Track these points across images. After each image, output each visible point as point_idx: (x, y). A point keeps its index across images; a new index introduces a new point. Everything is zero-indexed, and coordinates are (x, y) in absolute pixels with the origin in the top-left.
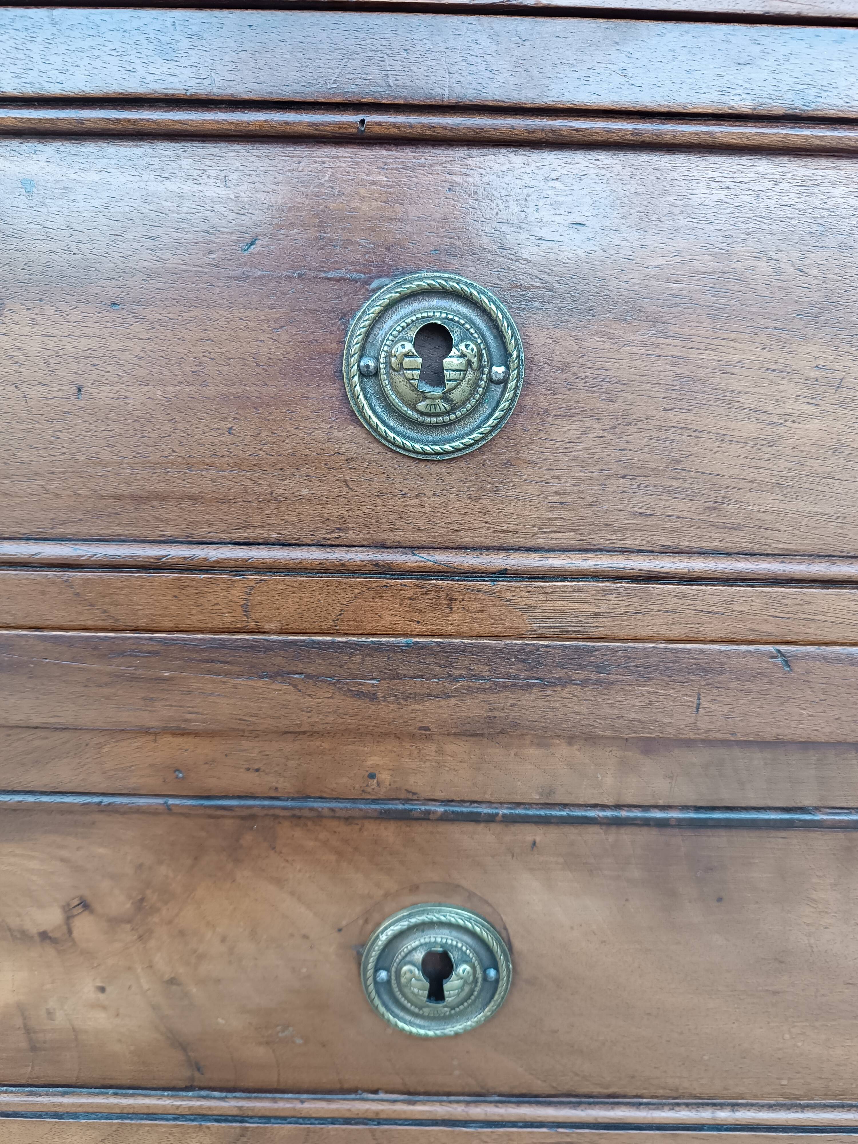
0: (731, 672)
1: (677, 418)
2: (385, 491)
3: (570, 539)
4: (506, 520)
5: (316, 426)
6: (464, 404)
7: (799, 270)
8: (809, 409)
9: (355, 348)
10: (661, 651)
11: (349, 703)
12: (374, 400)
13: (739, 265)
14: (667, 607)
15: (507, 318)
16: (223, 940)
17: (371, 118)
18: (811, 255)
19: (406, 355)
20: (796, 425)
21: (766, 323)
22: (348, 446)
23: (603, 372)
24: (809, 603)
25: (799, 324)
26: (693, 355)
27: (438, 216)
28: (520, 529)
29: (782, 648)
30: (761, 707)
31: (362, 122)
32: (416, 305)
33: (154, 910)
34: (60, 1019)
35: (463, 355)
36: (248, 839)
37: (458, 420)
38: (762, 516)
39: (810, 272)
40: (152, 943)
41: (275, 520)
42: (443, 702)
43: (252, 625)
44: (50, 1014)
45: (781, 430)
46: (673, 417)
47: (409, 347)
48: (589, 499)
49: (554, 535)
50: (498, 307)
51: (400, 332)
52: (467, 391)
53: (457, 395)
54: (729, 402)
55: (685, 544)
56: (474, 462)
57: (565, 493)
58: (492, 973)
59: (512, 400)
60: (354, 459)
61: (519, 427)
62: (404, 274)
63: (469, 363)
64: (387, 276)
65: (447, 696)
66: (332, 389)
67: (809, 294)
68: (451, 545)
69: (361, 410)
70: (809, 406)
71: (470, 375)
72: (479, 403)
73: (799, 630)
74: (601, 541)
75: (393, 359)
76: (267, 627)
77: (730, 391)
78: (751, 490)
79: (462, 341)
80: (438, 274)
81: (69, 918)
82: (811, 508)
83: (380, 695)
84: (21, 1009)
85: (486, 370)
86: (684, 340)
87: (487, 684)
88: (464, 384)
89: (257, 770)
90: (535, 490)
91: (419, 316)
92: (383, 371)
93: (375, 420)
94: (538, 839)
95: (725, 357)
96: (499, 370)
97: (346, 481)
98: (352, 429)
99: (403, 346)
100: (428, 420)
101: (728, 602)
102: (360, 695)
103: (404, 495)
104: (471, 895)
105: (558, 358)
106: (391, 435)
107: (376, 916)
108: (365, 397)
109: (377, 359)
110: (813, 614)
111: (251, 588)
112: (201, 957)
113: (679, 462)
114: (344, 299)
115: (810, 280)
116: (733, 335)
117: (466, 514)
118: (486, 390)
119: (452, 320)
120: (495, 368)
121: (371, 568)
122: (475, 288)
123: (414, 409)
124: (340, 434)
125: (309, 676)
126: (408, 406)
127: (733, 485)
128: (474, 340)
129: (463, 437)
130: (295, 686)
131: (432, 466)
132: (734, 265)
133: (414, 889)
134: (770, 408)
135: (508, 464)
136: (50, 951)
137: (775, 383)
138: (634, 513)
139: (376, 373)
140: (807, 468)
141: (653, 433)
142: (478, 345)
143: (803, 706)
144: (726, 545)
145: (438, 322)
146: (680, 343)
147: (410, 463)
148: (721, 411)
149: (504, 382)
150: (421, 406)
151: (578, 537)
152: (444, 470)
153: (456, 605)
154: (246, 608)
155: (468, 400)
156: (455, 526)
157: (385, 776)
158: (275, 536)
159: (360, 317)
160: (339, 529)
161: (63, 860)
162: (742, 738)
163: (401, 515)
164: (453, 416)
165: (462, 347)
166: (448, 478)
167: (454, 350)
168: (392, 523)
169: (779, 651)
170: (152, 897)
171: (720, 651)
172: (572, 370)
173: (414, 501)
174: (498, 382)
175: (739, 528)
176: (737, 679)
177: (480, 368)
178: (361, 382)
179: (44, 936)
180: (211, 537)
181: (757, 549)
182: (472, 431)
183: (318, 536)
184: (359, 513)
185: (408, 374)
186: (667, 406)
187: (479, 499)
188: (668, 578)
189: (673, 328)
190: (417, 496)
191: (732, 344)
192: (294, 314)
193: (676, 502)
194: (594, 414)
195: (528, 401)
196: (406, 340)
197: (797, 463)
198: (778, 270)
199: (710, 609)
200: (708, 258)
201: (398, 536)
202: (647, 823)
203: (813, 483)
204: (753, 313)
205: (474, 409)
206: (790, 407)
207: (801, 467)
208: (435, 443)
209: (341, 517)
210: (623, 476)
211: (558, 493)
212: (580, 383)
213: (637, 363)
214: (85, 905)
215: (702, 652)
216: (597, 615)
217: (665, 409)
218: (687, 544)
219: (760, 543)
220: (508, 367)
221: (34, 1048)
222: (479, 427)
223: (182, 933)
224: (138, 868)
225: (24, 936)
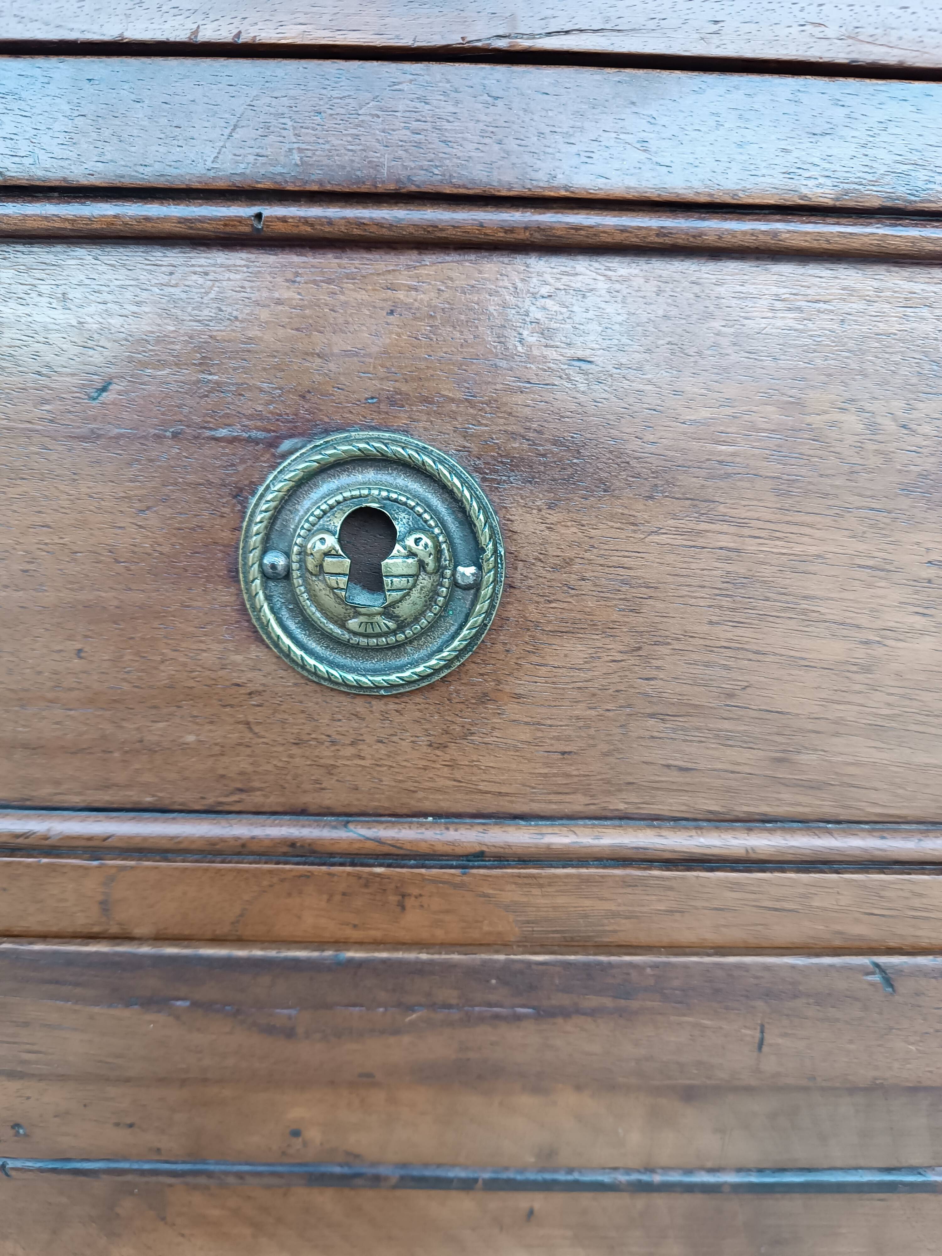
0: (808, 996)
1: (729, 635)
2: (306, 738)
3: (577, 803)
4: (485, 777)
5: (203, 646)
6: (416, 620)
7: (904, 427)
8: (919, 622)
9: (255, 540)
10: (708, 969)
11: (255, 1041)
12: (285, 614)
13: (817, 420)
14: (716, 904)
15: (478, 498)
17: (271, 211)
18: (920, 405)
19: (327, 554)
20: (901, 644)
21: (857, 501)
22: (250, 675)
23: (621, 571)
24: (921, 895)
25: (904, 503)
26: (751, 545)
27: (374, 349)
28: (504, 790)
29: (882, 960)
30: (851, 1042)
31: (259, 216)
32: (344, 479)
35: (412, 554)
36: (127, 1206)
37: (409, 641)
38: (852, 770)
39: (920, 429)
41: (147, 777)
42: (392, 1040)
43: (114, 929)
45: (879, 651)
46: (724, 633)
47: (331, 541)
48: (604, 747)
49: (552, 797)
50: (464, 482)
51: (319, 518)
52: (420, 603)
53: (405, 609)
54: (804, 612)
55: (743, 808)
56: (434, 697)
57: (568, 739)
59: (488, 613)
60: (259, 693)
61: (499, 647)
62: (327, 432)
63: (422, 565)
64: (301, 435)
65: (396, 1032)
66: (224, 596)
67: (919, 461)
68: (405, 811)
69: (266, 626)
70: (918, 618)
71: (425, 581)
72: (439, 618)
73: (905, 932)
74: (622, 806)
75: (310, 559)
76: (137, 931)
77: (805, 597)
78: (837, 734)
79: (410, 532)
80: (375, 434)
82: (921, 758)
83: (300, 1030)
85: (448, 572)
86: (740, 525)
87: (455, 1015)
88: (415, 593)
89: (131, 1126)
90: (525, 734)
91: (347, 494)
92: (295, 574)
93: (286, 641)
94: (537, 1206)
95: (798, 549)
96: (468, 572)
97: (248, 723)
98: (255, 652)
99: (322, 540)
100: (363, 641)
101: (804, 896)
102: (270, 1030)
103: (333, 743)
105: (553, 551)
106: (311, 661)
108: (272, 609)
109: (288, 555)
110: (926, 910)
111: (111, 879)
113: (731, 696)
114: (241, 468)
115: (919, 440)
116: (809, 519)
117: (425, 768)
118: (449, 599)
119: (396, 501)
120: (460, 569)
121: (285, 849)
122: (429, 454)
123: (343, 626)
124: (239, 658)
125: (196, 1004)
126: (335, 623)
127: (810, 727)
128: (426, 530)
129: (416, 664)
130: (177, 1017)
131: (374, 702)
132: (808, 419)
134: (863, 621)
135: (484, 698)
137: (870, 586)
138: (668, 766)
139: (287, 575)
140: (915, 703)
141: (695, 656)
142: (435, 538)
143: (911, 1039)
144: (801, 809)
145: (374, 505)
146: (732, 530)
147: (342, 698)
148: (793, 624)
149: (476, 587)
150: (353, 624)
151: (587, 800)
152: (392, 706)
153: (410, 902)
154: (105, 906)
155: (422, 613)
156: (409, 785)
157: (314, 1135)
158: (149, 799)
159: (262, 496)
160: (241, 790)
162: (824, 1084)
163: (330, 770)
164: (401, 637)
165: (410, 541)
166: (398, 719)
167: (398, 547)
168: (317, 782)
169: (877, 965)
171: (793, 967)
172: (576, 567)
173: (350, 751)
174: (467, 588)
175: (820, 786)
176: (818, 1004)
177: (439, 570)
178: (265, 587)
180: (57, 800)
181: (844, 814)
182: (430, 657)
183: (210, 800)
184: (269, 767)
185: (332, 580)
186: (714, 619)
187: (443, 747)
188: (717, 861)
189: (722, 509)
190: (353, 744)
191: (807, 531)
192: (166, 490)
193: (729, 751)
194: (608, 630)
195: (512, 612)
196: (328, 531)
197: (903, 696)
198: (873, 427)
199: (778, 905)
200: (770, 408)
201: (328, 799)
202: (689, 1189)
203: (923, 723)
204: (837, 487)
205: (433, 626)
206: (891, 618)
207: (907, 702)
208: (375, 672)
209: (241, 773)
210: (652, 716)
211: (558, 739)
212: (587, 586)
213: (670, 558)
215: (767, 968)
216: (615, 915)
217: (711, 623)
218: (746, 809)
219: (850, 807)
220: (480, 567)
222: (440, 650)
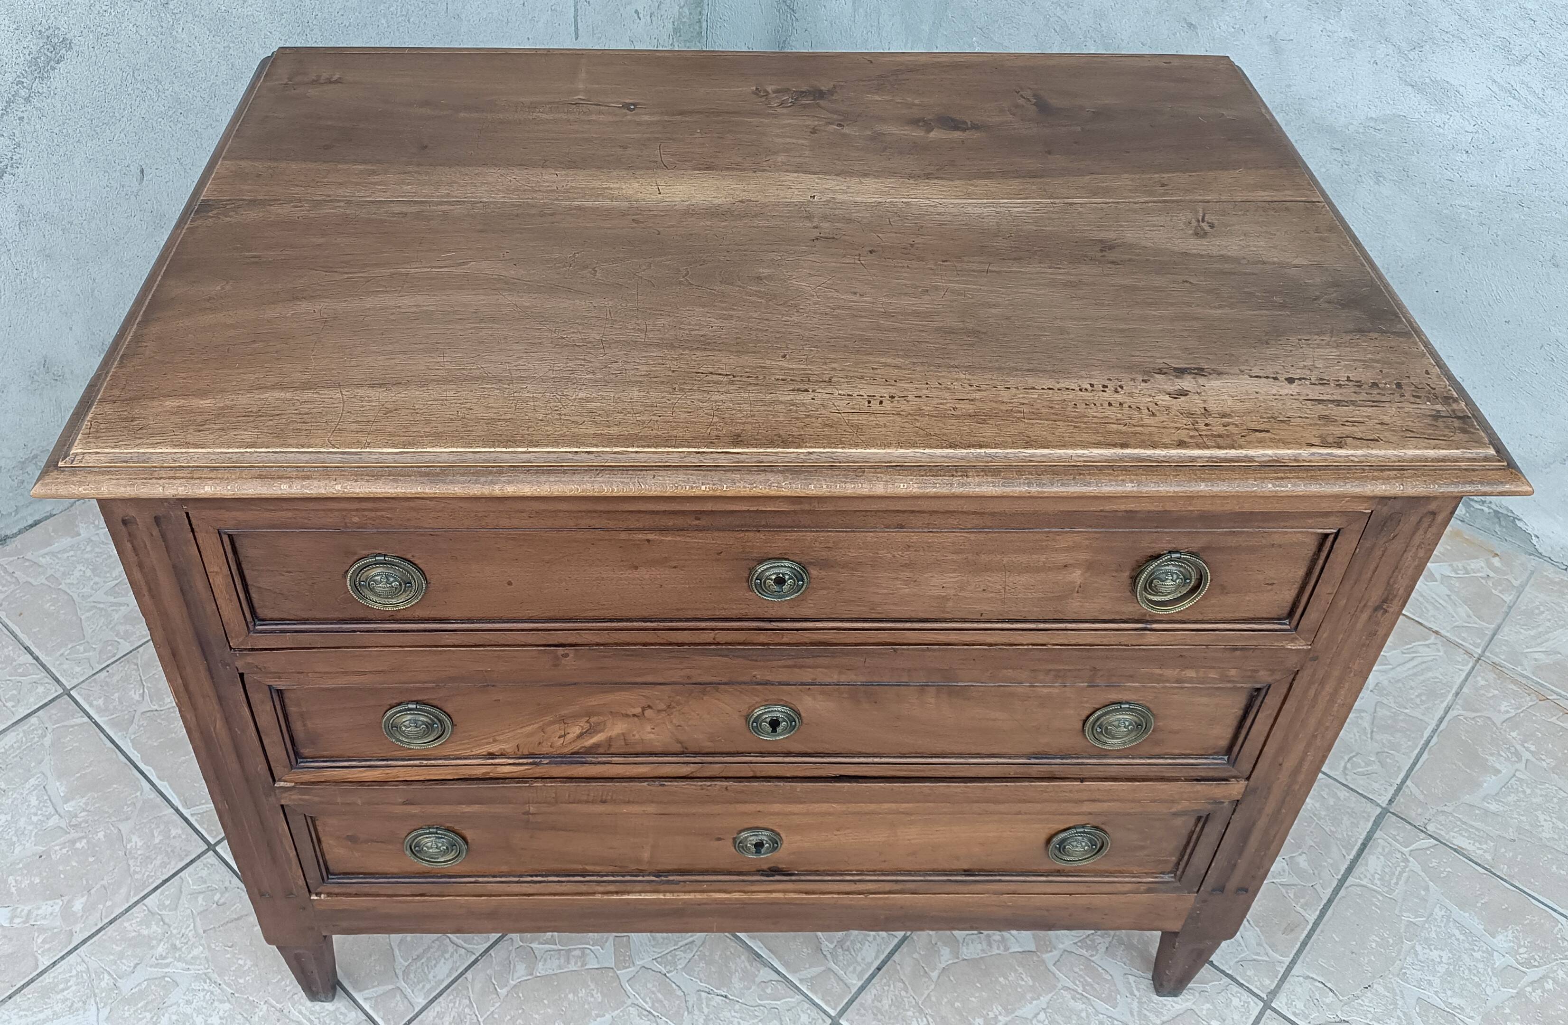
14: (857, 637)
16: (698, 715)
20: (901, 590)
33: (674, 708)
34: (637, 736)
40: (673, 716)
44: (634, 735)
46: (859, 589)
47: (772, 582)
57: (822, 606)
58: (794, 723)
66: (746, 585)
73: (899, 642)
81: (644, 711)
84: (623, 734)
90: (812, 605)
94: (811, 689)
97: (748, 604)
104: (787, 703)
105: (820, 577)
107: (753, 709)
112: (690, 719)
133: (767, 702)
135: (803, 600)
136: (636, 719)
148: (875, 588)
149: (802, 585)
154: (715, 638)
161: (644, 697)
170: (673, 704)
172: (825, 579)
179: (634, 715)
188: (856, 629)
194: (832, 589)
198: (894, 557)
201: (766, 616)
206: (899, 586)
207: (899, 600)
212: (828, 582)
214: (650, 707)
216: (832, 639)
221: (626, 746)
223: (683, 714)
224: (670, 697)
225: (627, 716)
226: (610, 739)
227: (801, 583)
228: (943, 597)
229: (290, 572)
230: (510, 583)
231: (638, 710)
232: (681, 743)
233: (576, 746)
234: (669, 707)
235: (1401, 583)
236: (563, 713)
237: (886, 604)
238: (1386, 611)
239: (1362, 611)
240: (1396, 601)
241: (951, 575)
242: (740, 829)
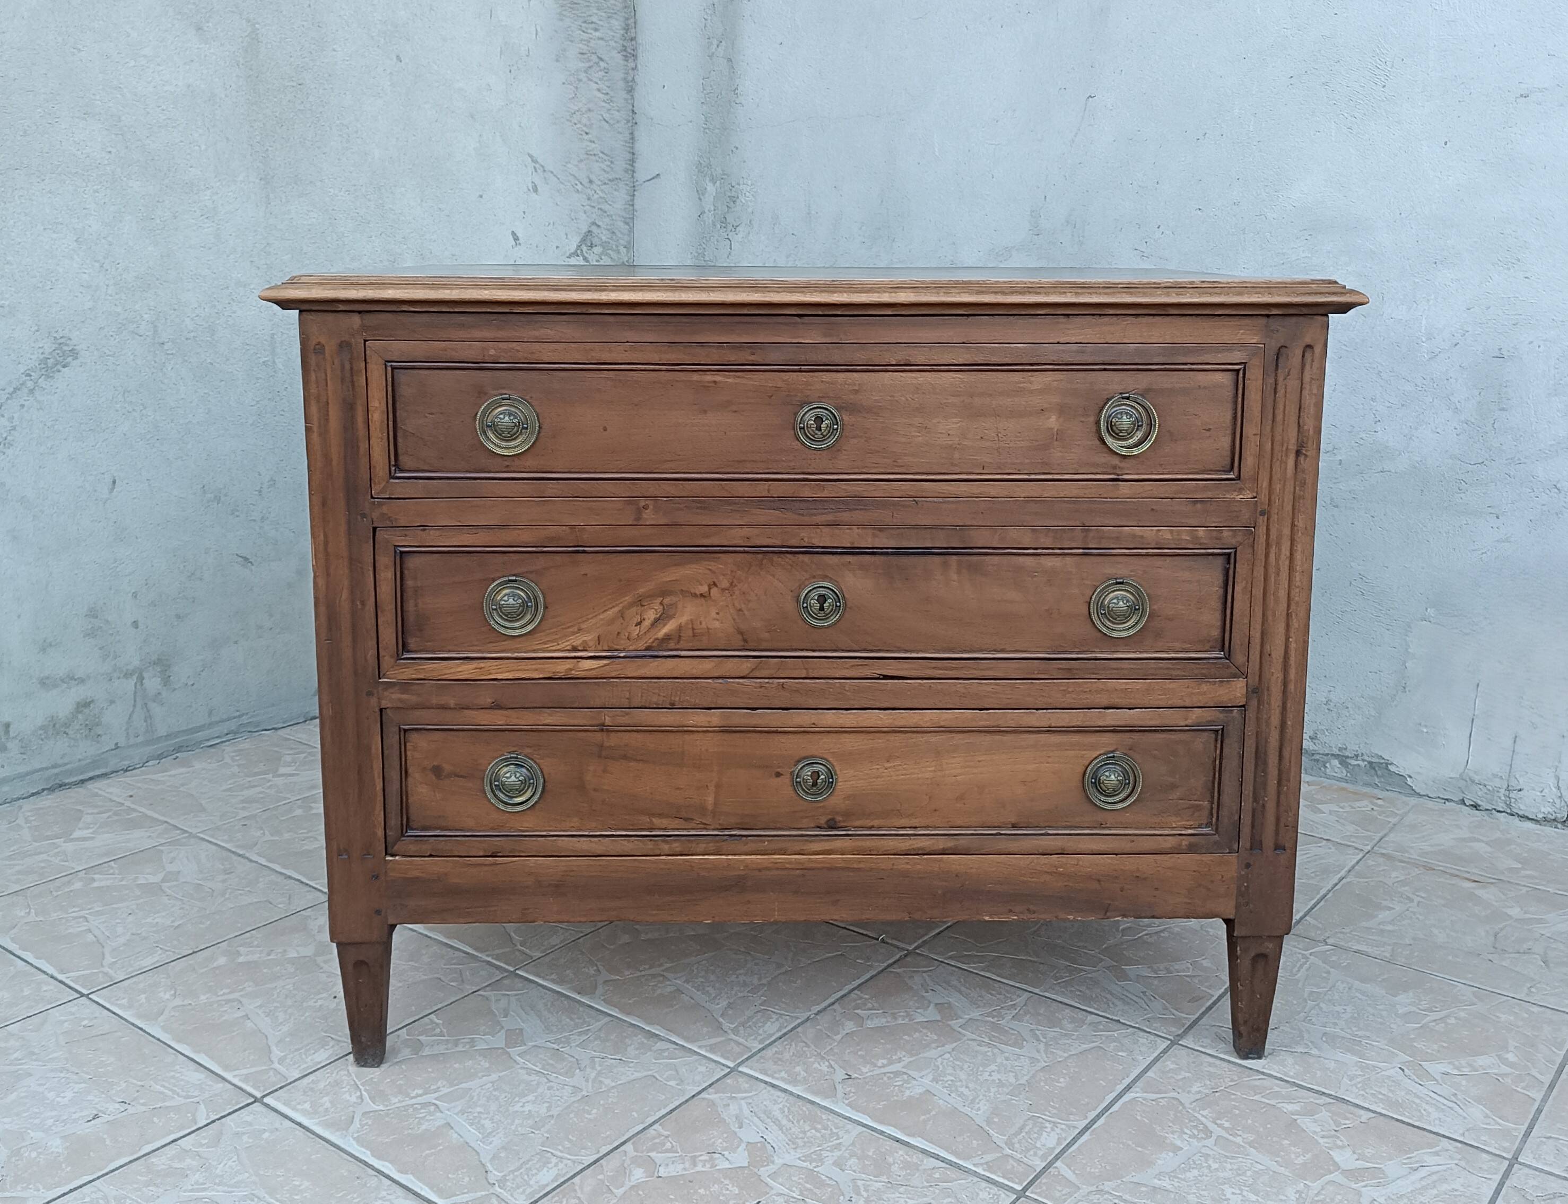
0: (901, 506)
1: (884, 437)
2: (804, 458)
3: (856, 470)
4: (839, 465)
5: (788, 441)
7: (912, 399)
9: (799, 421)
10: (882, 500)
11: (796, 517)
12: (803, 435)
13: (897, 398)
14: (884, 488)
15: (836, 413)
16: (756, 595)
19: (811, 423)
20: (916, 438)
21: (905, 412)
22: (796, 447)
27: (819, 389)
28: (843, 468)
29: (916, 498)
30: (911, 516)
33: (736, 586)
34: (704, 625)
35: (826, 423)
36: (765, 561)
37: (825, 439)
38: (911, 463)
39: (915, 399)
40: (734, 597)
41: (776, 466)
42: (821, 516)
43: (770, 495)
44: (701, 623)
45: (912, 440)
46: (882, 437)
48: (861, 459)
49: (852, 469)
50: (834, 410)
51: (810, 418)
52: (827, 432)
53: (825, 434)
54: (897, 433)
56: (829, 450)
57: (854, 458)
58: (838, 604)
59: (839, 434)
60: (797, 450)
61: (842, 441)
62: (811, 403)
63: (828, 425)
64: (806, 403)
65: (822, 514)
66: (792, 432)
68: (824, 472)
69: (799, 437)
70: (918, 434)
71: (828, 428)
72: (831, 435)
73: (919, 494)
74: (864, 471)
75: (808, 424)
76: (774, 495)
77: (897, 430)
80: (819, 403)
81: (710, 589)
84: (692, 620)
85: (832, 427)
87: (834, 510)
88: (827, 430)
89: (770, 538)
90: (847, 457)
93: (803, 439)
94: (851, 559)
95: (895, 421)
97: (794, 455)
98: (797, 442)
100: (817, 439)
101: (901, 486)
103: (810, 459)
104: (831, 579)
105: (851, 423)
106: (807, 443)
107: (803, 586)
108: (801, 434)
109: (804, 425)
112: (749, 601)
113: (885, 449)
114: (796, 409)
115: (915, 401)
116: (896, 415)
117: (828, 464)
118: (832, 432)
121: (801, 479)
123: (814, 437)
124: (794, 444)
125: (785, 509)
126: (812, 436)
127: (900, 455)
129: (826, 444)
131: (818, 452)
132: (895, 398)
133: (814, 577)
134: (908, 434)
135: (839, 450)
136: (703, 599)
137: (909, 428)
138: (873, 463)
139: (804, 428)
140: (920, 450)
141: (877, 441)
142: (829, 420)
147: (812, 450)
148: (895, 435)
149: (837, 429)
150: (816, 436)
151: (858, 470)
152: (821, 452)
153: (825, 489)
154: (769, 491)
155: (828, 434)
156: (825, 467)
157: (806, 539)
159: (800, 414)
160: (793, 469)
161: (710, 570)
162: (907, 525)
163: (810, 464)
165: (826, 421)
166: (822, 455)
167: (824, 422)
168: (808, 467)
169: (914, 500)
170: (735, 581)
171: (898, 500)
172: (855, 426)
173: (813, 461)
174: (835, 430)
175: (902, 466)
176: (903, 508)
178: (800, 430)
179: (701, 595)
180: (759, 471)
182: (829, 442)
183: (787, 471)
184: (798, 464)
185: (812, 428)
186: (881, 435)
187: (833, 460)
190: (814, 459)
191: (897, 418)
192: (782, 413)
193: (886, 459)
194: (861, 437)
195: (844, 434)
196: (812, 420)
197: (917, 448)
198: (907, 400)
201: (809, 471)
202: (882, 554)
203: (921, 454)
204: (901, 410)
205: (829, 436)
206: (914, 434)
207: (918, 450)
209: (793, 465)
210: (870, 453)
211: (852, 458)
212: (857, 429)
214: (715, 584)
215: (893, 500)
216: (864, 490)
220: (838, 425)
221: (694, 636)
222: (831, 441)
223: (744, 593)
224: (732, 571)
225: (695, 595)
226: (680, 628)
227: (836, 426)
228: (951, 446)
229: (432, 414)
230: (605, 429)
231: (704, 589)
232: (742, 633)
233: (649, 640)
234: (731, 584)
235: (1309, 424)
236: (641, 591)
237: (905, 455)
238: (1306, 456)
239: (1287, 456)
240: (1310, 444)
241: (954, 420)
242: (797, 758)
